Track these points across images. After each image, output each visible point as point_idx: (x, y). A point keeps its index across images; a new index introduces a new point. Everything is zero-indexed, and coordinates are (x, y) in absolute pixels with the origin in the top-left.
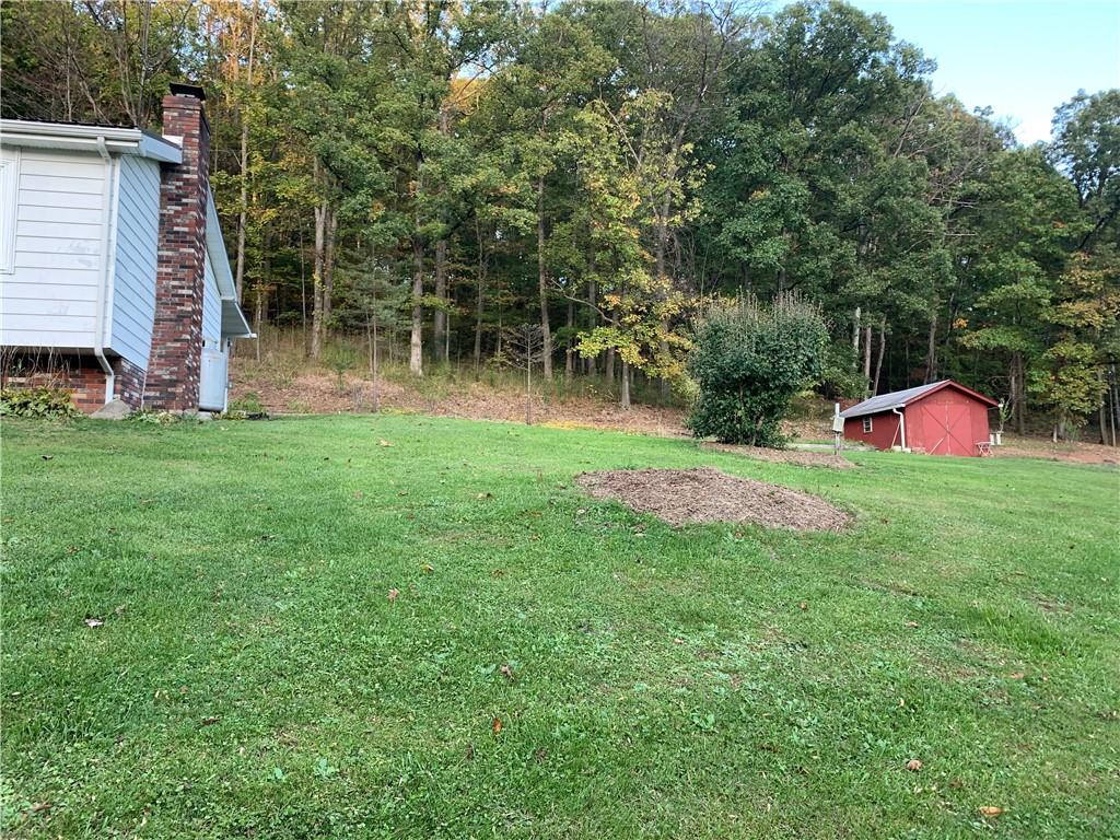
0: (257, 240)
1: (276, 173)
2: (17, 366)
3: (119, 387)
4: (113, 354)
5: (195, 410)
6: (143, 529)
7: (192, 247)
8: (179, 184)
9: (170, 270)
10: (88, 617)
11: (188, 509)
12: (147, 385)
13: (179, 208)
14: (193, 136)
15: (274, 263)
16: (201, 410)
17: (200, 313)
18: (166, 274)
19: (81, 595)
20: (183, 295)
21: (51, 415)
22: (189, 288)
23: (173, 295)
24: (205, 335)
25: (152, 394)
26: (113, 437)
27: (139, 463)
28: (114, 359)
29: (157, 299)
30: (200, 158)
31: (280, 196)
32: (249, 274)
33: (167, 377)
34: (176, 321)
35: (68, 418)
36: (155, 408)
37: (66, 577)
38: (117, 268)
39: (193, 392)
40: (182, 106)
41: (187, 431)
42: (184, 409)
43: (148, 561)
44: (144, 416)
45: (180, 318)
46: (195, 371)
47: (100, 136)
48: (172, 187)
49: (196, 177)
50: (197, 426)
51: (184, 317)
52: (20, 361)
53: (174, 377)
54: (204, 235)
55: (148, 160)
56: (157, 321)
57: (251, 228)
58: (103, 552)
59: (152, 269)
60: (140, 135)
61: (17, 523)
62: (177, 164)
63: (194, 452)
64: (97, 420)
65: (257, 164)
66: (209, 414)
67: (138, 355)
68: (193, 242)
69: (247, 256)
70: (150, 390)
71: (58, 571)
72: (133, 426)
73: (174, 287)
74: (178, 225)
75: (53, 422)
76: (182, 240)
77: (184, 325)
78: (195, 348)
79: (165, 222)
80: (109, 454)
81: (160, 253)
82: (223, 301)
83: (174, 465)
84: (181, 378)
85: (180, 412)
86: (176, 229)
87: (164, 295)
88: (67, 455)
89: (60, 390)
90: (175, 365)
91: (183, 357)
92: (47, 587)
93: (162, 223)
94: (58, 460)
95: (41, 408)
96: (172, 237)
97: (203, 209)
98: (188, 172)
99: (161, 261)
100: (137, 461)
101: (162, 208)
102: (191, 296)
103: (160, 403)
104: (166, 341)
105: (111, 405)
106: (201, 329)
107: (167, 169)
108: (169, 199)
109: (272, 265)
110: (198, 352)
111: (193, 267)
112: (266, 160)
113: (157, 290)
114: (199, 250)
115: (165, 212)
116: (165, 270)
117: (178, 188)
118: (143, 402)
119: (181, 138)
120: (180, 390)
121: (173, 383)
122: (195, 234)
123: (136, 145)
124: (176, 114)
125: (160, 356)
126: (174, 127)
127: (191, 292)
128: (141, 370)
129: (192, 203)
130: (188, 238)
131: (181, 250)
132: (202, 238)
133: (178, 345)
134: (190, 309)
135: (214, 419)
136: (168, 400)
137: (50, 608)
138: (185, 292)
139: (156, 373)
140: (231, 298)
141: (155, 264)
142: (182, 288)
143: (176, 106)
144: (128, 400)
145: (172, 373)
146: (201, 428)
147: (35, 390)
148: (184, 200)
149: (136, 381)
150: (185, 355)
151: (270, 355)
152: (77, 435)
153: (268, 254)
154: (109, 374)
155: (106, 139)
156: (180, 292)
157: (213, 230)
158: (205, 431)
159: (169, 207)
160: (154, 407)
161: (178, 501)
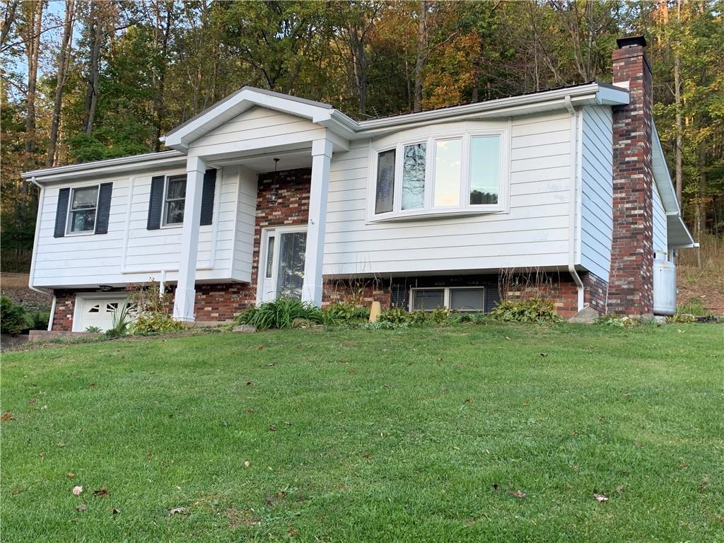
0: (693, 158)
1: (707, 95)
2: (515, 282)
3: (588, 296)
4: (582, 270)
5: (651, 315)
6: (626, 419)
7: (642, 173)
8: (627, 121)
9: (623, 195)
10: (595, 492)
11: (663, 404)
12: (609, 294)
13: (629, 141)
14: (638, 78)
15: (708, 176)
16: (656, 314)
17: (651, 229)
18: (621, 198)
19: (587, 472)
20: (636, 215)
21: (541, 320)
22: (640, 208)
23: (627, 216)
24: (655, 248)
25: (614, 301)
26: (590, 339)
27: (613, 361)
28: (583, 273)
29: (614, 221)
30: (644, 96)
31: (713, 115)
32: (687, 190)
33: (625, 287)
34: (631, 237)
35: (553, 323)
36: (619, 313)
37: (573, 456)
38: (583, 200)
39: (648, 299)
40: (627, 56)
41: (648, 334)
42: (641, 314)
43: (636, 449)
44: (610, 321)
45: (634, 234)
46: (649, 280)
47: (566, 95)
48: (622, 125)
49: (642, 112)
50: (656, 329)
51: (637, 234)
52: (517, 279)
53: (632, 286)
54: (651, 161)
55: (604, 106)
56: (615, 239)
57: (687, 149)
58: (598, 436)
59: (608, 196)
60: (597, 87)
61: (532, 407)
62: (627, 105)
63: (658, 352)
64: (573, 324)
65: (690, 90)
66: (662, 317)
67: (601, 269)
68: (642, 168)
69: (684, 174)
70: (612, 298)
71: (567, 450)
72: (602, 329)
73: (627, 209)
74: (628, 156)
75: (542, 326)
76: (633, 168)
77: (638, 240)
78: (648, 260)
79: (618, 155)
80: (589, 353)
81: (615, 182)
82: (668, 217)
83: (643, 363)
84: (637, 287)
85: (639, 316)
86: (627, 159)
87: (620, 217)
88: (557, 352)
89: (546, 300)
90: (632, 275)
91: (639, 268)
92: (561, 462)
93: (615, 157)
94: (552, 357)
95: (534, 315)
96: (624, 167)
97: (648, 138)
98: (635, 110)
99: (616, 188)
100: (612, 359)
101: (615, 143)
102: (643, 215)
103: (620, 309)
104: (623, 255)
105: (583, 312)
106: (652, 244)
107: (618, 110)
108: (621, 136)
109: (707, 179)
110: (651, 263)
111: (643, 190)
112: (698, 85)
113: (614, 213)
114: (647, 174)
115: (618, 146)
116: (619, 195)
117: (627, 124)
118: (607, 308)
119: (628, 82)
120: (637, 297)
121: (631, 292)
122: (644, 161)
123: (594, 96)
124: (623, 64)
125: (619, 269)
126: (622, 75)
127: (642, 212)
128: (604, 282)
129: (639, 136)
130: (638, 166)
131: (633, 176)
132: (649, 164)
133: (634, 258)
134: (642, 226)
135: (667, 322)
136: (627, 308)
137: (566, 480)
138: (637, 212)
139: (617, 283)
140: (675, 213)
141: (610, 191)
142: (634, 209)
143: (622, 57)
144: (596, 307)
145: (629, 283)
146: (660, 330)
147: (528, 301)
148: (633, 134)
149: (600, 291)
150: (639, 267)
151: (710, 261)
152: (562, 336)
153: (704, 169)
154: (580, 286)
155: (572, 97)
156: (633, 212)
157: (658, 155)
158: (664, 333)
159: (620, 142)
160: (617, 312)
161: (653, 396)
